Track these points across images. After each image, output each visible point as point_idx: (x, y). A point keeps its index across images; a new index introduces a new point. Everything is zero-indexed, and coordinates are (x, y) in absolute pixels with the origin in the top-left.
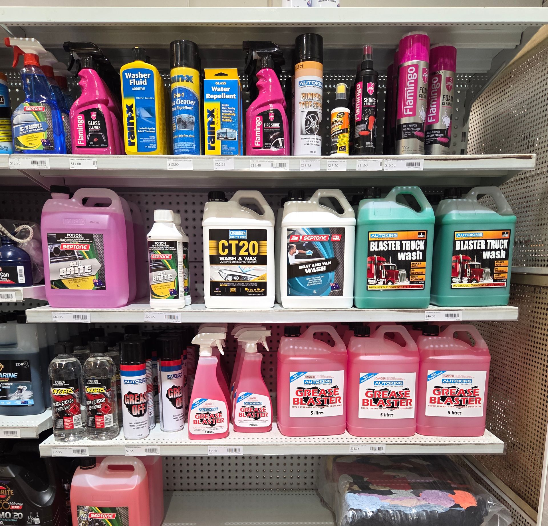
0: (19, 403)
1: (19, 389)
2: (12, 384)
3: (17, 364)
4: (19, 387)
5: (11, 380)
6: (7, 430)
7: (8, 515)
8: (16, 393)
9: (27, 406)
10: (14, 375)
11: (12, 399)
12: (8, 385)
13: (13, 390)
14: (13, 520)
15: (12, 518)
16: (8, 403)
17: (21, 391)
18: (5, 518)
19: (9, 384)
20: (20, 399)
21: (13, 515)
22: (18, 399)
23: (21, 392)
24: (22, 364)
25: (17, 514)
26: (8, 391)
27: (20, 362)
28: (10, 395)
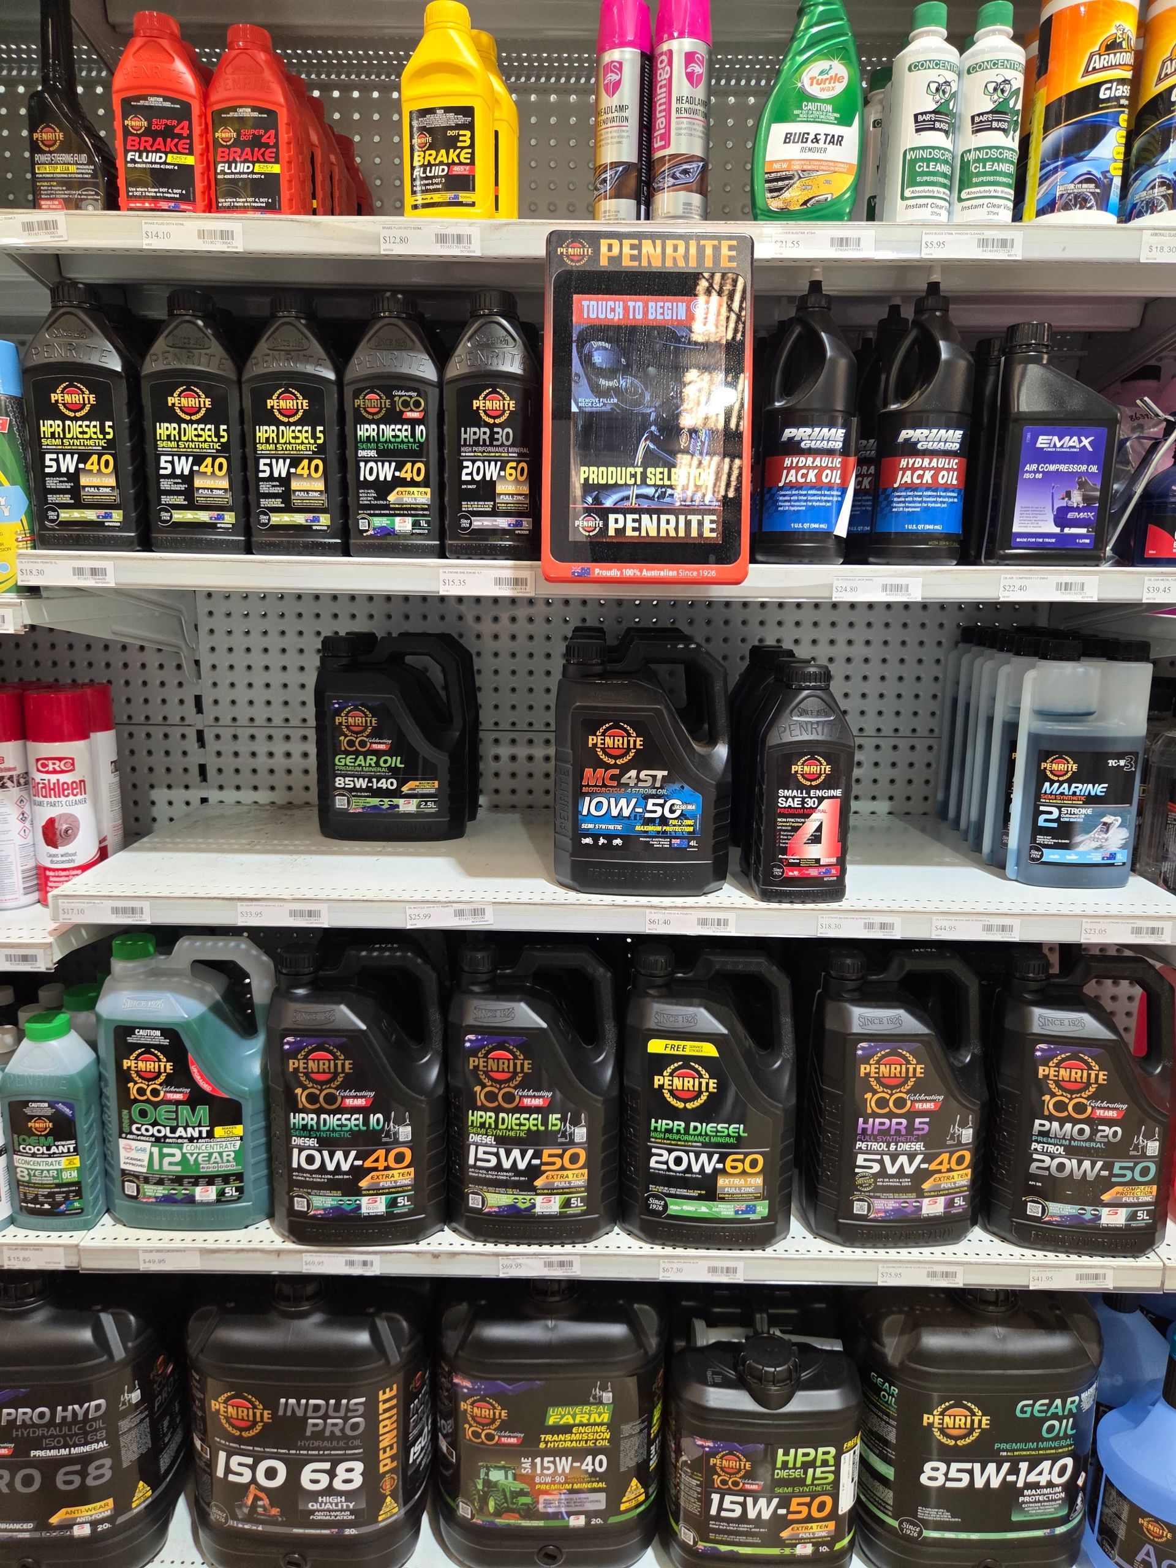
0: (1097, 858)
1: (1105, 824)
2: (1089, 811)
3: (1112, 763)
4: (1105, 820)
5: (1090, 800)
6: (1139, 923)
7: (1081, 1132)
8: (1095, 833)
9: (1112, 865)
10: (1099, 789)
11: (1081, 849)
12: (1079, 814)
13: (1088, 826)
14: (1093, 1144)
15: (1090, 1139)
16: (1070, 857)
17: (1107, 826)
18: (1072, 1138)
19: (1084, 811)
20: (1101, 847)
21: (1094, 1132)
22: (1096, 848)
23: (1107, 831)
24: (1122, 763)
25: (1108, 1131)
26: (1077, 828)
27: (1119, 756)
28: (1078, 839)
